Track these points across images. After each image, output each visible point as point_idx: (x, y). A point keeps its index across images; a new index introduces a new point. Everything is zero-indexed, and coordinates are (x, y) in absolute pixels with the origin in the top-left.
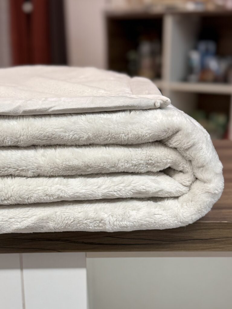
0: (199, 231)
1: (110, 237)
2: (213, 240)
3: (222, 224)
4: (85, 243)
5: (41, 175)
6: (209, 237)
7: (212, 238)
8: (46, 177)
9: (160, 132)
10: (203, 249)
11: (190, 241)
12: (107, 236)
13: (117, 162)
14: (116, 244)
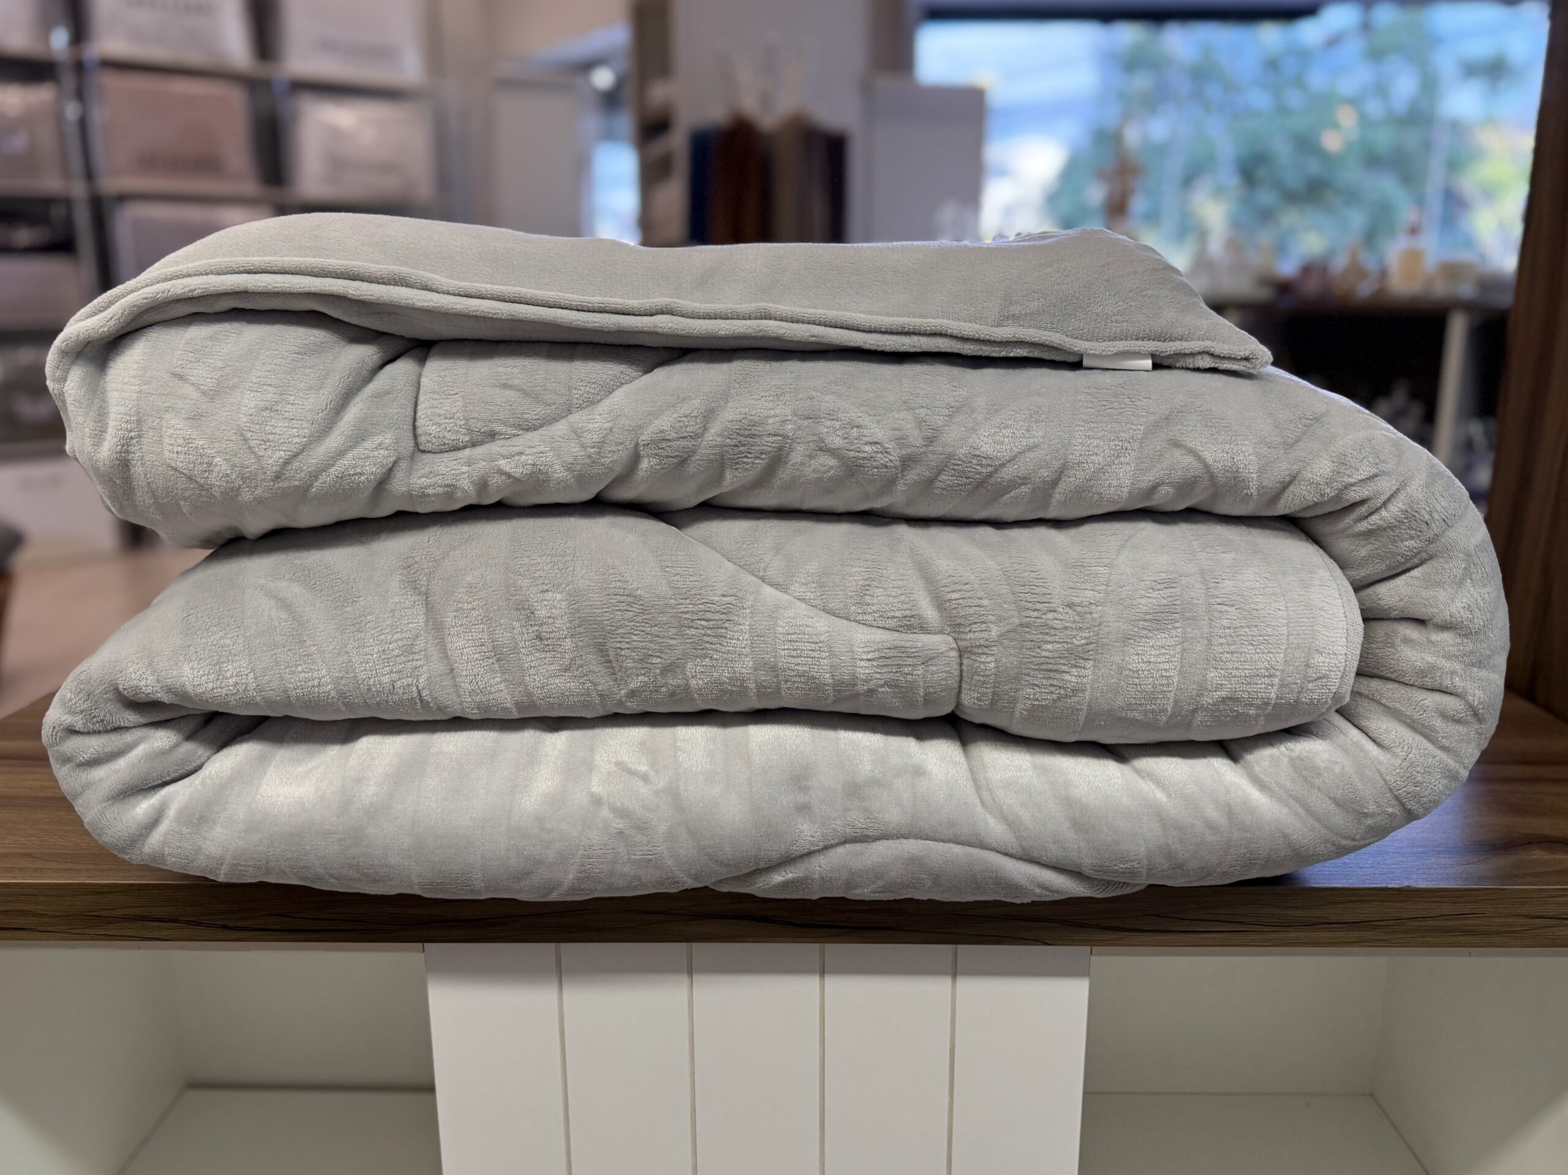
0: (1340, 906)
1: (1156, 915)
2: (1370, 923)
3: (1390, 892)
4: (1104, 928)
6: (1361, 919)
7: (1368, 919)
10: (1346, 944)
11: (1320, 926)
12: (1151, 915)
14: (1168, 931)
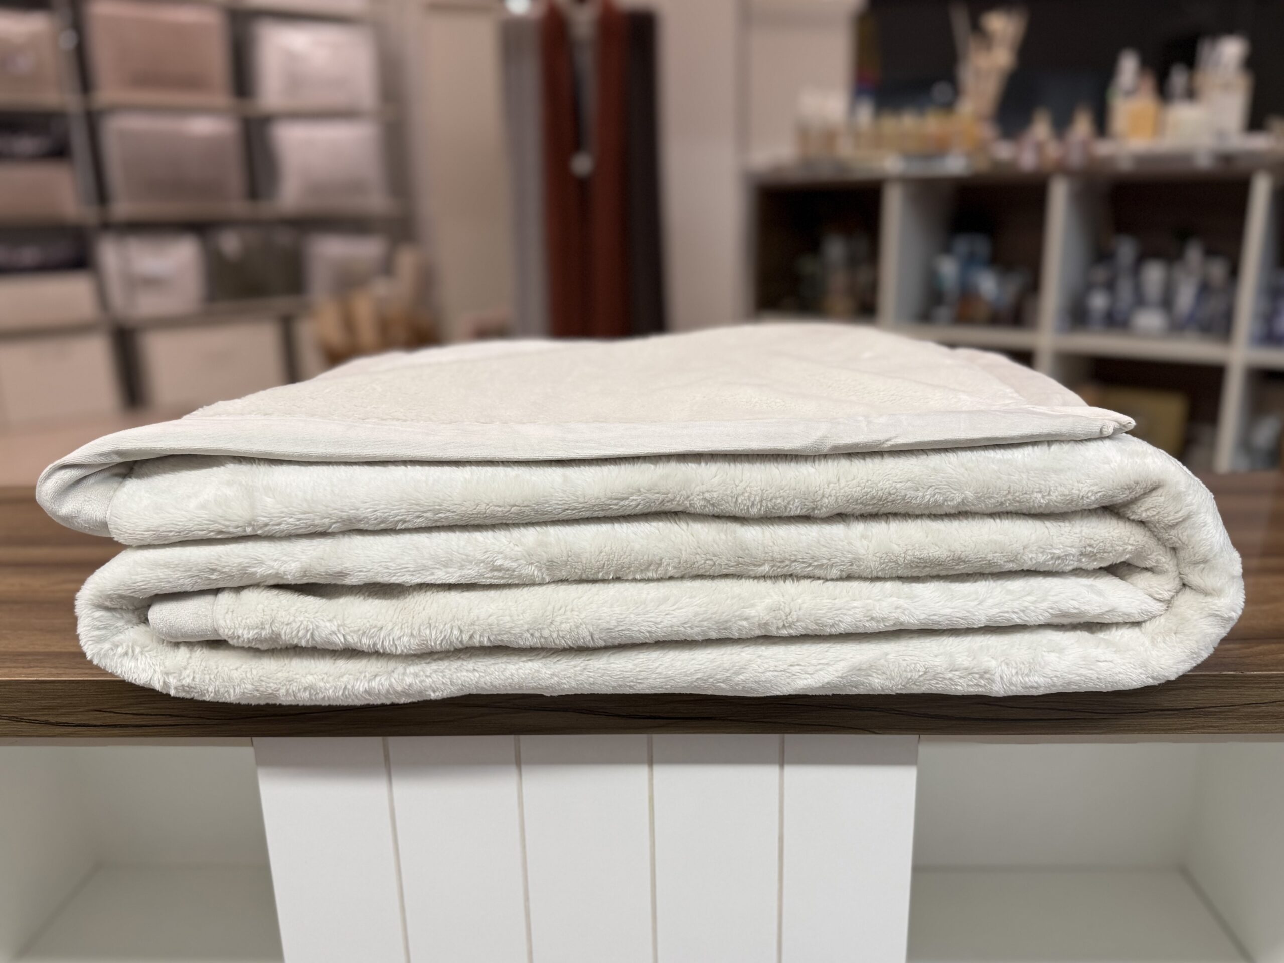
0: (1174, 692)
1: (985, 704)
2: (1203, 709)
3: (1224, 678)
4: (932, 717)
5: (852, 575)
6: (1193, 704)
7: (1200, 705)
8: (865, 579)
9: (1119, 489)
10: (1178, 730)
11: (1153, 713)
13: (1022, 551)
14: (997, 720)
